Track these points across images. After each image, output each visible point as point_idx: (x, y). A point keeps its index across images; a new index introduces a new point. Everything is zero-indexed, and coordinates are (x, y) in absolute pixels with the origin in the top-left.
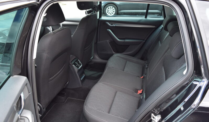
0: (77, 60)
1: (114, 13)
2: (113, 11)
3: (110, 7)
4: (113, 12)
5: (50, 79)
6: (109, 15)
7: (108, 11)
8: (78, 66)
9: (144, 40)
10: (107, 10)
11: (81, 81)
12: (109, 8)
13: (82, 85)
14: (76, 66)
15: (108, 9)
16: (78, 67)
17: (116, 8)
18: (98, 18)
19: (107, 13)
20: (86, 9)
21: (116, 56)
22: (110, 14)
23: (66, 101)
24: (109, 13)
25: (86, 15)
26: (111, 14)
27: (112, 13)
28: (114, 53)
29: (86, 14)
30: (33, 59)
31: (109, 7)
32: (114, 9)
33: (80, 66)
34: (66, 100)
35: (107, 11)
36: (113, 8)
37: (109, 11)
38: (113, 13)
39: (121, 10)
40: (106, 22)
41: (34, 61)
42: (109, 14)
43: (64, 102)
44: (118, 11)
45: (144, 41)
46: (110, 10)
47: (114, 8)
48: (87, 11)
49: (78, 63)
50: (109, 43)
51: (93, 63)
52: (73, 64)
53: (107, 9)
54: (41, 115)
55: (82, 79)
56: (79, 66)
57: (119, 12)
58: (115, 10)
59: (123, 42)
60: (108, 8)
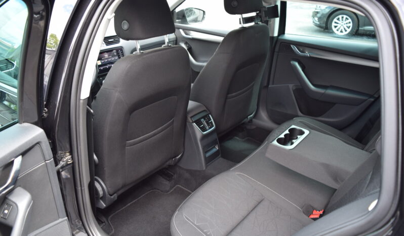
0: (208, 115)
1: (349, 30)
2: (349, 25)
3: (343, 17)
4: (347, 29)
5: (127, 142)
6: (338, 33)
7: (336, 25)
8: (204, 127)
9: (371, 96)
10: (336, 23)
11: (205, 158)
12: (341, 19)
13: (206, 167)
14: (200, 128)
15: (337, 21)
16: (203, 129)
17: (356, 19)
18: (276, 34)
19: (334, 30)
20: (241, 13)
21: (300, 122)
22: (340, 30)
23: (172, 191)
24: (337, 28)
25: (240, 26)
26: (341, 32)
27: (343, 31)
28: (300, 113)
29: (240, 23)
30: (80, 99)
31: (340, 17)
32: (350, 23)
33: (210, 128)
34: (173, 189)
35: (333, 24)
36: (348, 19)
37: (339, 26)
38: (346, 31)
39: (365, 25)
40: (292, 46)
41: (83, 103)
42: (338, 30)
43: (169, 191)
44: (358, 27)
45: (372, 100)
46: (342, 24)
47: (350, 20)
48: (243, 18)
49: (207, 123)
50: (294, 91)
51: (254, 127)
52: (195, 122)
53: (335, 20)
54: (105, 206)
55: (208, 154)
56: (207, 128)
57: (360, 28)
58: (351, 25)
59: (323, 94)
60: (338, 19)
